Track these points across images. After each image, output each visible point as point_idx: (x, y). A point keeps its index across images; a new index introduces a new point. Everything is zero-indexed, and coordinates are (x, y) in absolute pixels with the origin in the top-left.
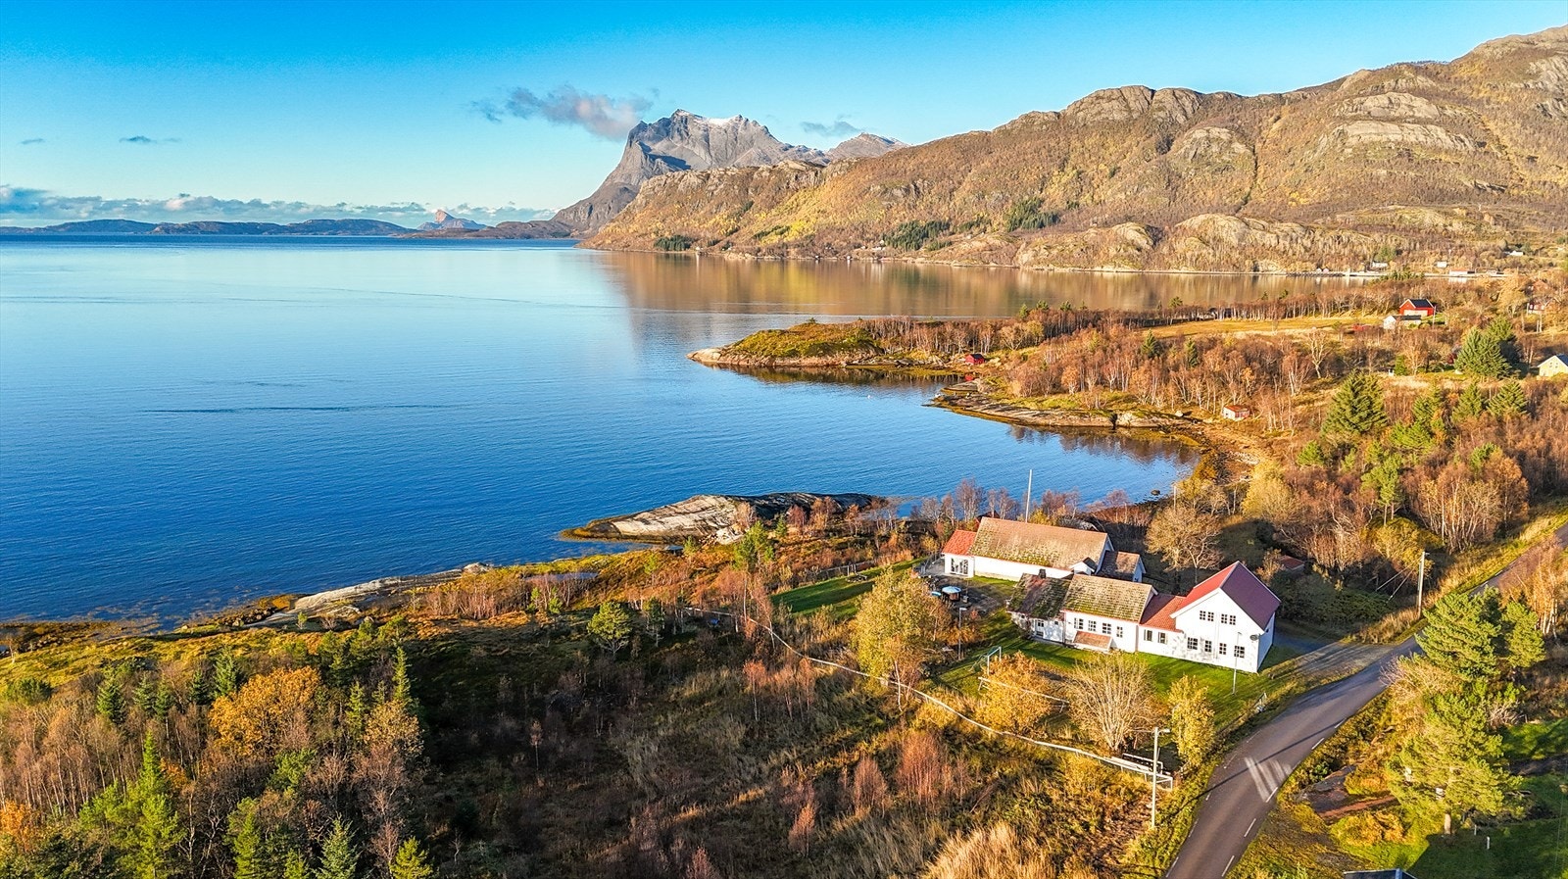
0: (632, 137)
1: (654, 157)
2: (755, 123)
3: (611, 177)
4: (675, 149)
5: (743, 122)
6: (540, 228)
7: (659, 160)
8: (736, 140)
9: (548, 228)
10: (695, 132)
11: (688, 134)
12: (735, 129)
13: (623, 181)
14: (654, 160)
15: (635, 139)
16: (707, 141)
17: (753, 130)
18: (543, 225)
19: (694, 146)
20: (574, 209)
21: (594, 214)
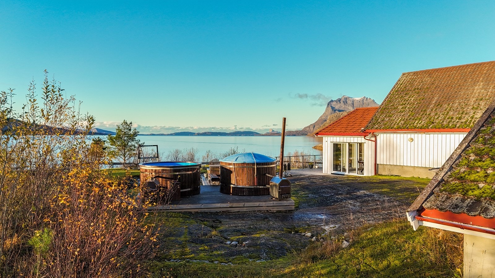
0: (328, 104)
1: (335, 110)
2: (370, 99)
3: (321, 117)
4: (342, 108)
5: (366, 98)
6: (298, 133)
7: (337, 111)
8: (363, 104)
9: (301, 133)
10: (349, 102)
11: (347, 103)
12: (363, 100)
13: (325, 118)
14: (335, 111)
15: (329, 105)
16: (353, 105)
17: (369, 101)
18: (299, 132)
19: (349, 106)
20: (309, 127)
21: (315, 128)
